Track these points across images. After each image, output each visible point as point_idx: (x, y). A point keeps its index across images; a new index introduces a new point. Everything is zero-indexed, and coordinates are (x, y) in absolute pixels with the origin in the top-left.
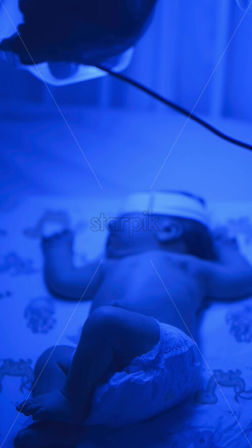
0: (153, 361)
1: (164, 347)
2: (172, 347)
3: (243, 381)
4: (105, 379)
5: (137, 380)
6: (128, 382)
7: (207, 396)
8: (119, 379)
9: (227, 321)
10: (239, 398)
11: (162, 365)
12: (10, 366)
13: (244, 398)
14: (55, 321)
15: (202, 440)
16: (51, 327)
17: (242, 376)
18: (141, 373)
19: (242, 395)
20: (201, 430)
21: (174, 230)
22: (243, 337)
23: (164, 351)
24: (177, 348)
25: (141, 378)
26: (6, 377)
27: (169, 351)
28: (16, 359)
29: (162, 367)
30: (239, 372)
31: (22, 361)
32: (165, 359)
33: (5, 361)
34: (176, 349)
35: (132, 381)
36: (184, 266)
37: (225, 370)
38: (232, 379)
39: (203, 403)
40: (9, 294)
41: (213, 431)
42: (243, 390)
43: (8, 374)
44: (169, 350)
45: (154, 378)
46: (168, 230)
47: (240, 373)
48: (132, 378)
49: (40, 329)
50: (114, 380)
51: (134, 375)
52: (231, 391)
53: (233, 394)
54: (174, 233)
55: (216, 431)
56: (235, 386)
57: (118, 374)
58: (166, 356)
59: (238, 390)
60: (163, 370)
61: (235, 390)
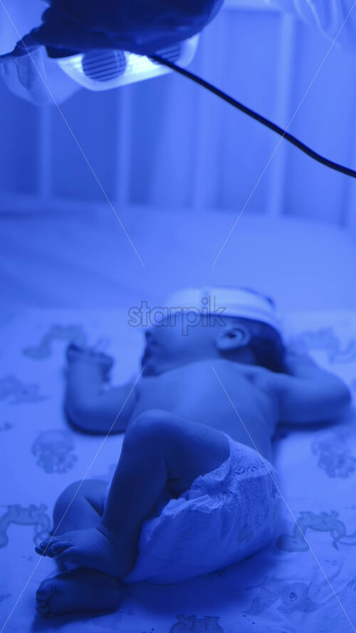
0: (222, 483)
1: (235, 466)
2: (247, 467)
3: (343, 524)
4: (156, 512)
5: (200, 507)
6: (189, 511)
7: (295, 542)
8: (175, 508)
9: (314, 452)
10: (338, 544)
11: (234, 488)
12: (16, 513)
13: (345, 544)
14: (75, 458)
15: (293, 595)
16: (70, 466)
17: (339, 518)
18: (206, 498)
19: (343, 540)
20: (290, 582)
21: (239, 335)
22: (337, 471)
23: (236, 471)
24: (254, 469)
25: (207, 505)
26: (12, 526)
27: (243, 472)
28: (25, 505)
29: (234, 492)
30: (335, 513)
31: (33, 507)
32: (238, 482)
33: (9, 507)
34: (252, 470)
35: (194, 508)
36: (251, 378)
37: (317, 512)
38: (328, 522)
39: (291, 551)
40: (8, 426)
41: (308, 583)
42: (343, 535)
43: (14, 522)
44: (242, 470)
45: (224, 506)
46: (231, 335)
47: (338, 515)
48: (194, 505)
49: (55, 468)
50: (169, 509)
51: (196, 501)
52: (327, 537)
53: (331, 540)
54: (240, 340)
55: (311, 584)
56: (331, 530)
57: (173, 502)
58: (239, 478)
59: (336, 534)
60: (235, 496)
61: (332, 535)
